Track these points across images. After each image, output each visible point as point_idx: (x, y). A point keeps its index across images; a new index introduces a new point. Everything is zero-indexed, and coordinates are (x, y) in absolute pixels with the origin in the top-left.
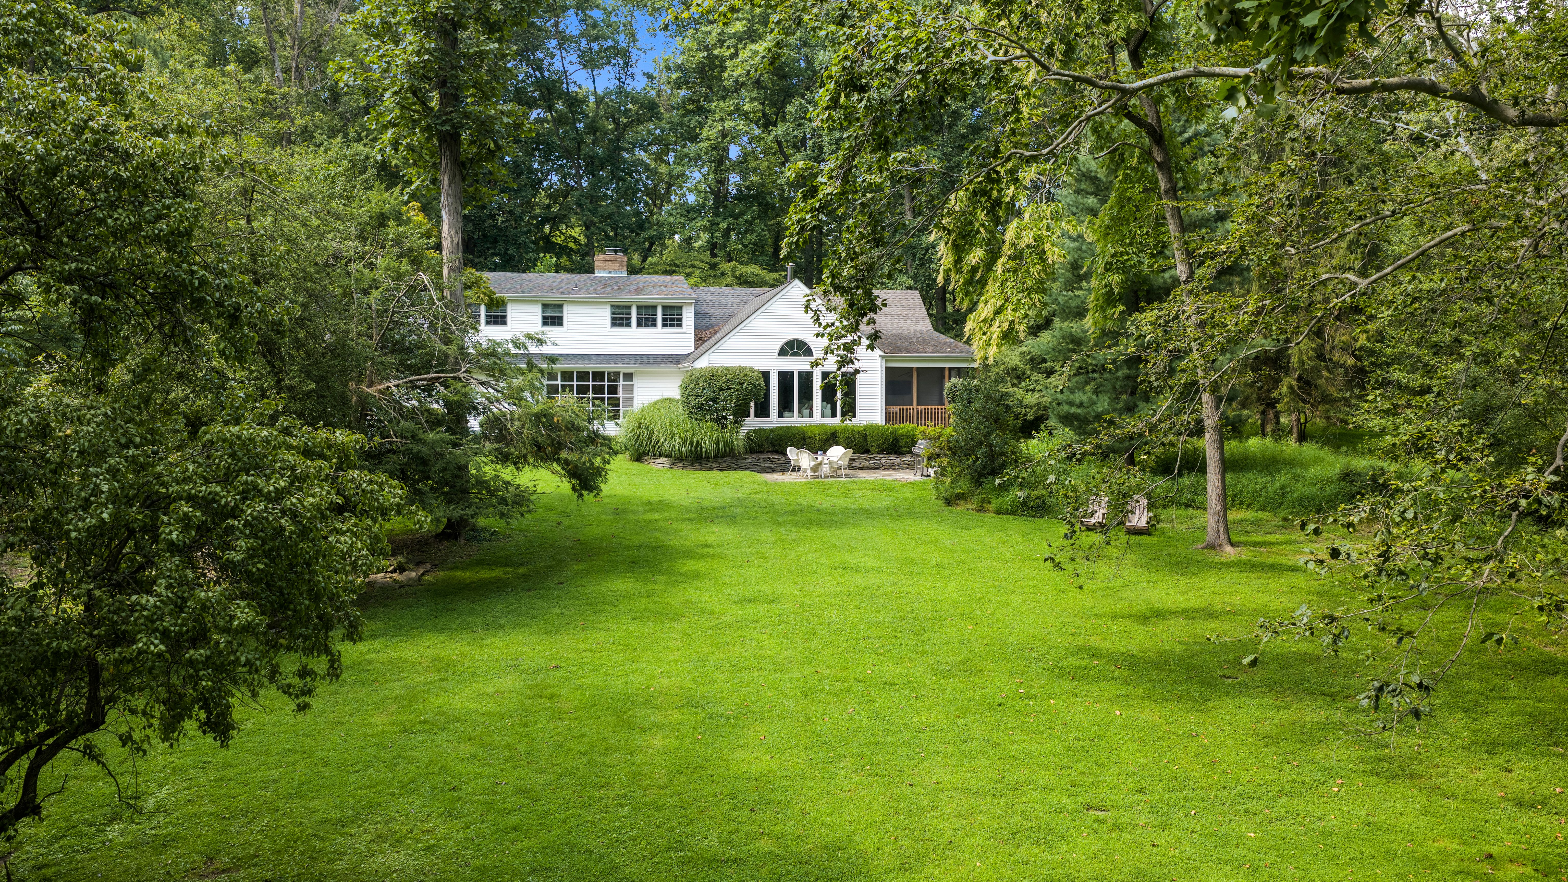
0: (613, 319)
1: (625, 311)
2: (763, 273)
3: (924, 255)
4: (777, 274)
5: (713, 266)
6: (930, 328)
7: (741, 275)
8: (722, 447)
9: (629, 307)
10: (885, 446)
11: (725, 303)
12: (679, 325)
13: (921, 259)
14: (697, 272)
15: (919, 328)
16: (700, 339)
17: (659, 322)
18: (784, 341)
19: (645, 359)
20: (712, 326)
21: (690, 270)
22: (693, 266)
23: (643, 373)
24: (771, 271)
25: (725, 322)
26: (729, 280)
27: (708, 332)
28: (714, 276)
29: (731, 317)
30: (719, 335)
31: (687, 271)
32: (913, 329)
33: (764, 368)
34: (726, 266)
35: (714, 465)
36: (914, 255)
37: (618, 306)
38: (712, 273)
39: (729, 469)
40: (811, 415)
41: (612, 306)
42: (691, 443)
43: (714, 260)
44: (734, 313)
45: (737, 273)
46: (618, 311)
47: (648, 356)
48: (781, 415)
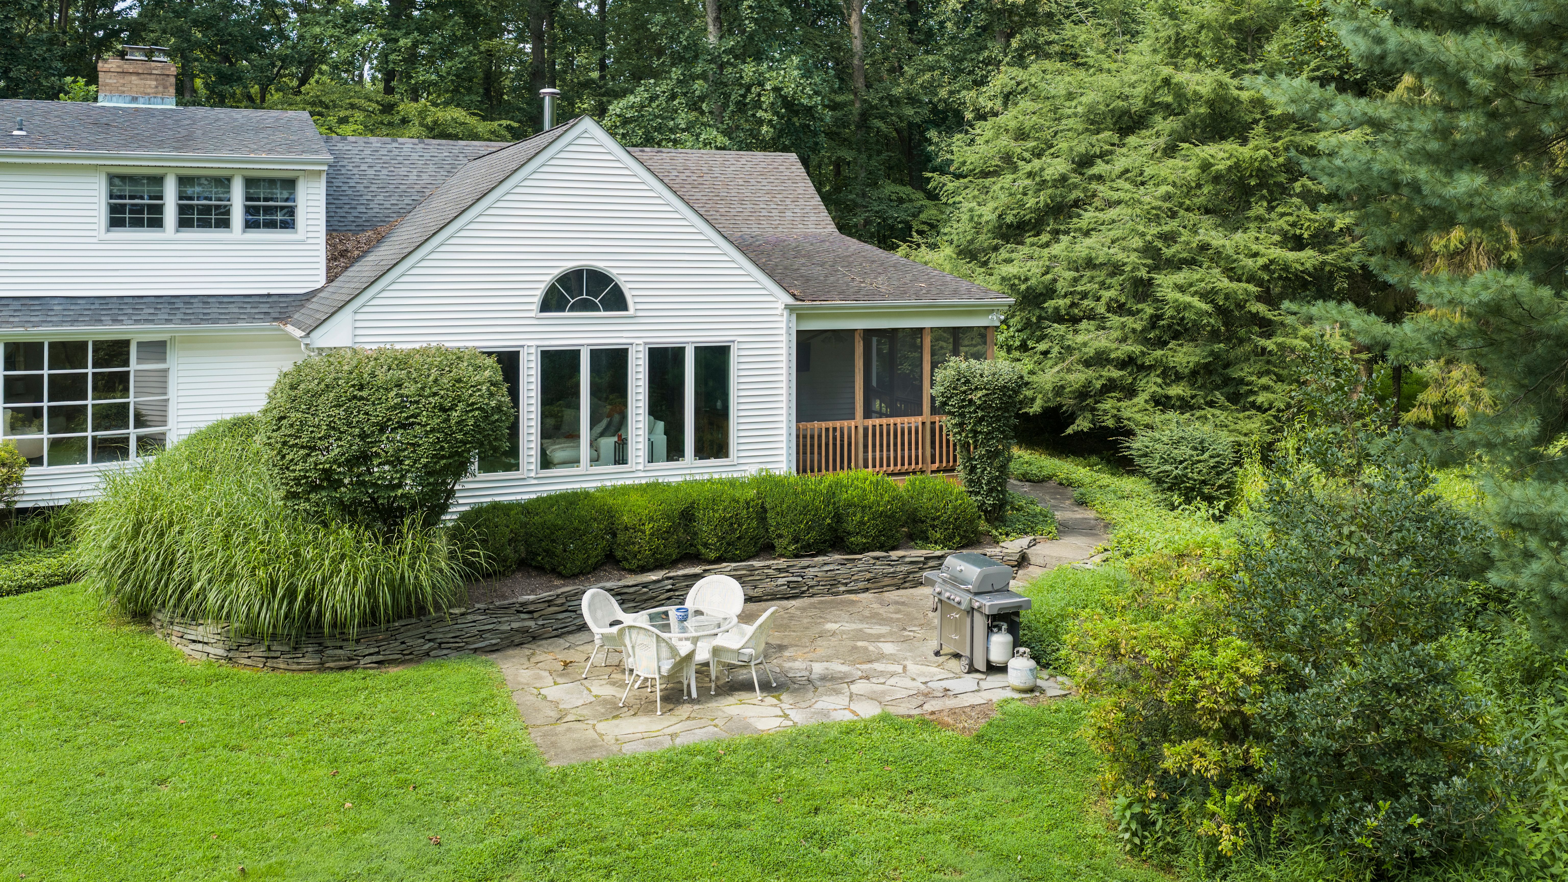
0: (114, 209)
1: (145, 189)
2: (472, 121)
3: (744, 96)
4: (496, 123)
5: (388, 108)
6: (832, 228)
7: (435, 122)
8: (385, 596)
9: (158, 180)
10: (812, 536)
11: (403, 171)
12: (288, 224)
13: (738, 103)
14: (359, 116)
15: (812, 229)
16: (343, 254)
17: (237, 215)
18: (556, 272)
19: (198, 308)
20: (371, 224)
21: (348, 113)
22: (353, 106)
23: (192, 343)
24: (484, 118)
25: (403, 213)
26: (415, 129)
27: (363, 237)
28: (391, 124)
29: (416, 203)
30: (384, 253)
31: (342, 114)
32: (800, 229)
33: (503, 343)
34: (408, 108)
35: (362, 649)
36: (727, 96)
37: (123, 178)
38: (386, 119)
39: (408, 658)
40: (620, 458)
41: (112, 178)
42: (291, 593)
43: (390, 98)
44: (421, 198)
45: (429, 120)
46: (127, 189)
47: (205, 299)
48: (546, 463)
